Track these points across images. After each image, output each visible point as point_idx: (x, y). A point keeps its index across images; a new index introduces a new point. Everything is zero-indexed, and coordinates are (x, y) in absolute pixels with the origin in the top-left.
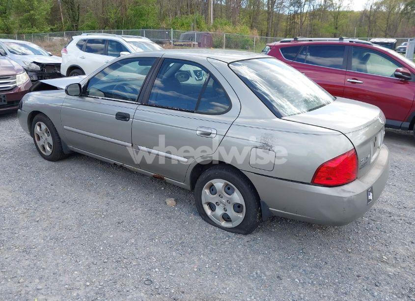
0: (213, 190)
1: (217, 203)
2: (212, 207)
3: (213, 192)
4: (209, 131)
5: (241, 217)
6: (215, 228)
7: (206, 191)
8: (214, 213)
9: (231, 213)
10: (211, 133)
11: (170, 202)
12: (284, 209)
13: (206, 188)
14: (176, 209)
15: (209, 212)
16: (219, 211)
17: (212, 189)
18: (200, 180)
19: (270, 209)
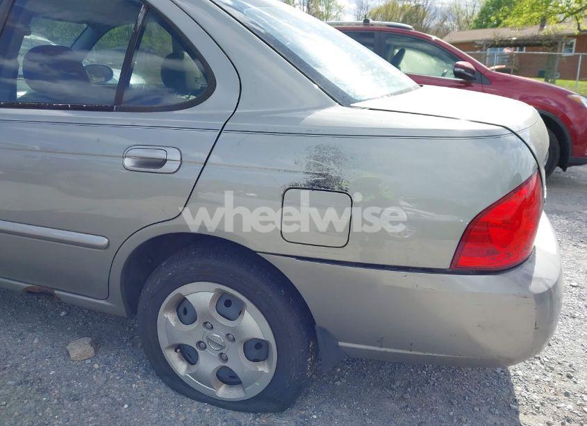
0: (185, 312)
1: (199, 343)
2: (189, 355)
3: (186, 318)
4: (160, 155)
5: (266, 371)
6: (201, 405)
7: (168, 318)
8: (194, 369)
9: (239, 363)
10: (165, 161)
11: (80, 349)
12: (380, 342)
13: (167, 309)
14: (96, 366)
15: (181, 368)
16: (208, 363)
17: (184, 310)
18: (148, 290)
19: (341, 344)
